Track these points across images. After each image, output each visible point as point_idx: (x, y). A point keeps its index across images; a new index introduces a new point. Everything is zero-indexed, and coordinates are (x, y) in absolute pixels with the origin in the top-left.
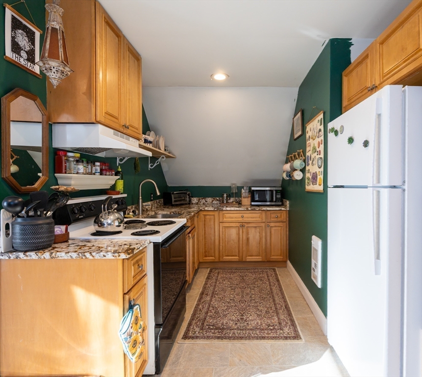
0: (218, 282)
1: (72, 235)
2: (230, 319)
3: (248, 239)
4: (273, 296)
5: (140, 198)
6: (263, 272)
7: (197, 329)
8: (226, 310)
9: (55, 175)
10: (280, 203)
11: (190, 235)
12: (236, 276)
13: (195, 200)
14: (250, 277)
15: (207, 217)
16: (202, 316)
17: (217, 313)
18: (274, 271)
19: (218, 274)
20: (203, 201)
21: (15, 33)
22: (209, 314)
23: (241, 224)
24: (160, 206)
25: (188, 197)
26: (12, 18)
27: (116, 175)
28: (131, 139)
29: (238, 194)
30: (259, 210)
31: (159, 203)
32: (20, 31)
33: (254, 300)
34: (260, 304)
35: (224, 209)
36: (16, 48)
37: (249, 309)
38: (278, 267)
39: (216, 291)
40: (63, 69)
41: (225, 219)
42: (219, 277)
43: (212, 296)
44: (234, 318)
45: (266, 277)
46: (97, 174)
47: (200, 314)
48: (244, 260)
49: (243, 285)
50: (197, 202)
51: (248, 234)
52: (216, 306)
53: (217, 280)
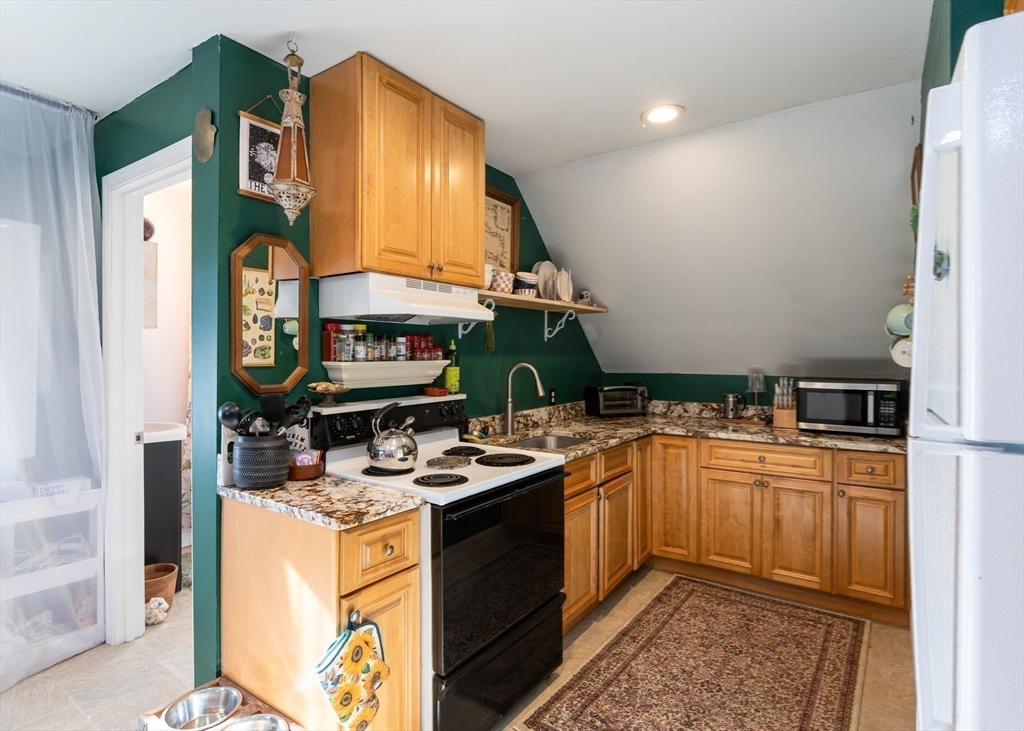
0: (677, 616)
1: (330, 468)
2: (652, 722)
3: (777, 522)
4: (810, 703)
5: (510, 400)
6: (818, 621)
7: (566, 715)
8: (657, 693)
9: (324, 363)
10: (894, 432)
11: (601, 490)
12: (732, 614)
13: (658, 406)
14: (773, 624)
15: (671, 450)
16: (592, 689)
17: (631, 692)
18: (856, 630)
19: (690, 594)
20: (679, 409)
21: (255, 149)
22: (611, 689)
23: (759, 477)
24: (576, 416)
25: (639, 398)
26: (250, 130)
27: (445, 357)
28: (454, 289)
29: (766, 398)
30: (811, 447)
31: (572, 409)
32: (264, 145)
33: (746, 694)
34: (757, 710)
35: (712, 435)
36: (257, 172)
37: (716, 714)
38: (874, 620)
39: (660, 638)
40: (295, 192)
41: (714, 461)
42: (687, 604)
43: (643, 647)
44: (663, 723)
45: (820, 641)
46: (401, 358)
47: (593, 680)
48: (765, 575)
49: (737, 644)
50: (664, 410)
51: (777, 506)
52: (639, 675)
53: (677, 609)
